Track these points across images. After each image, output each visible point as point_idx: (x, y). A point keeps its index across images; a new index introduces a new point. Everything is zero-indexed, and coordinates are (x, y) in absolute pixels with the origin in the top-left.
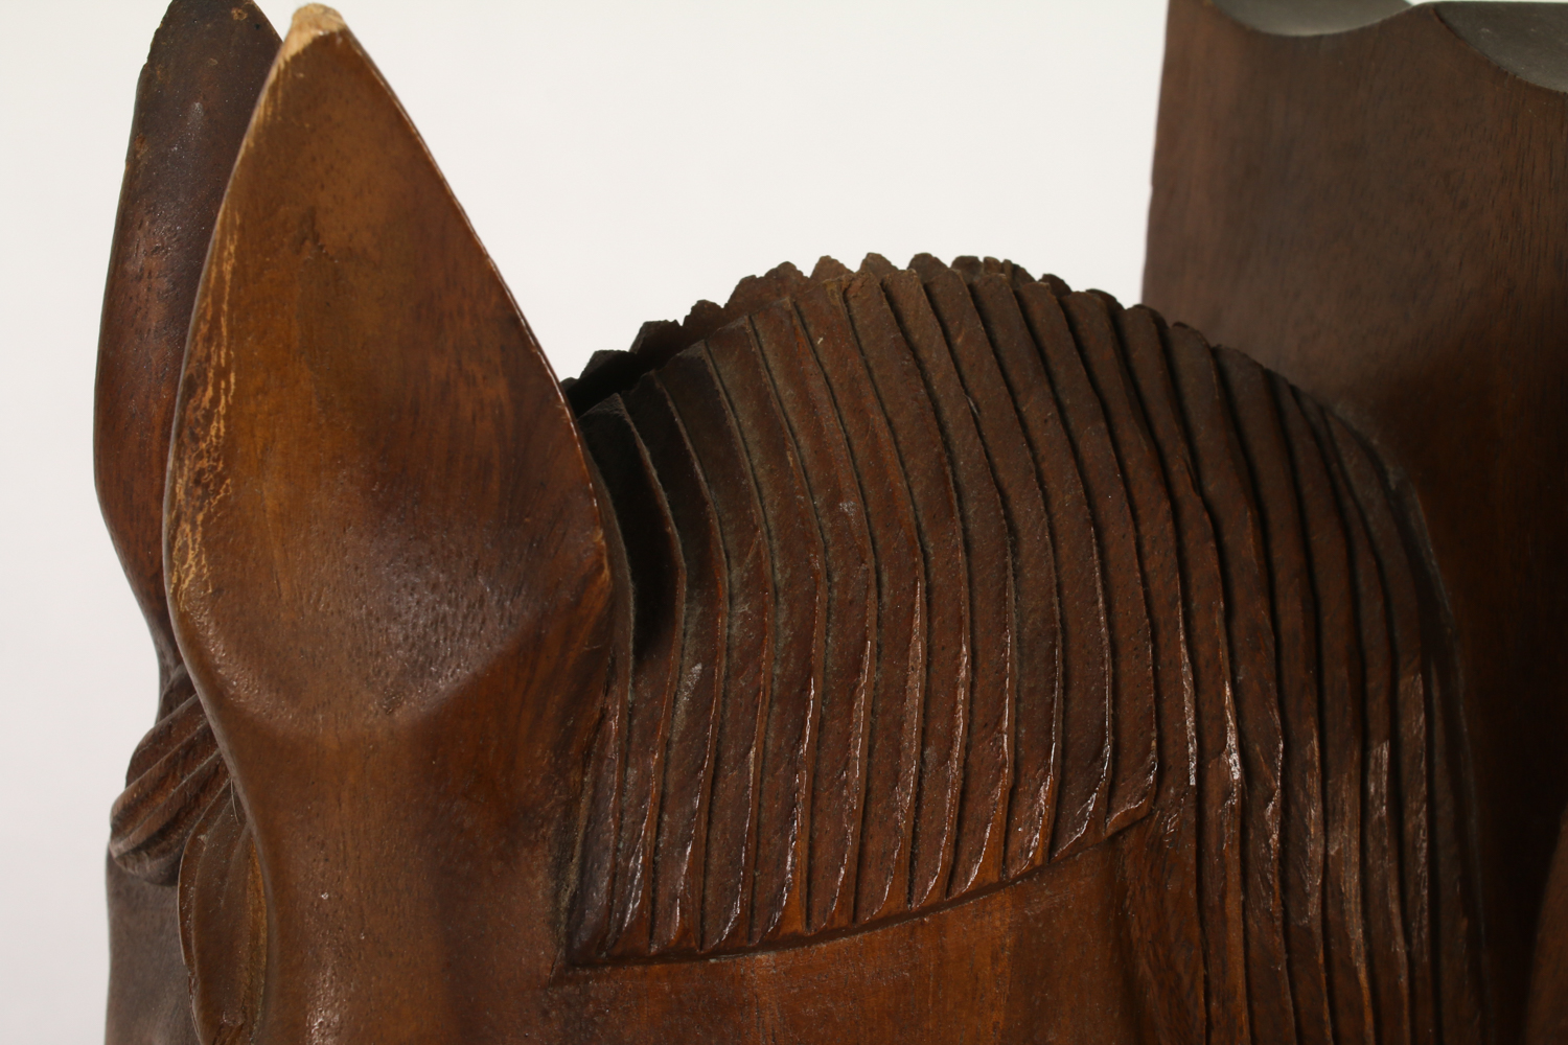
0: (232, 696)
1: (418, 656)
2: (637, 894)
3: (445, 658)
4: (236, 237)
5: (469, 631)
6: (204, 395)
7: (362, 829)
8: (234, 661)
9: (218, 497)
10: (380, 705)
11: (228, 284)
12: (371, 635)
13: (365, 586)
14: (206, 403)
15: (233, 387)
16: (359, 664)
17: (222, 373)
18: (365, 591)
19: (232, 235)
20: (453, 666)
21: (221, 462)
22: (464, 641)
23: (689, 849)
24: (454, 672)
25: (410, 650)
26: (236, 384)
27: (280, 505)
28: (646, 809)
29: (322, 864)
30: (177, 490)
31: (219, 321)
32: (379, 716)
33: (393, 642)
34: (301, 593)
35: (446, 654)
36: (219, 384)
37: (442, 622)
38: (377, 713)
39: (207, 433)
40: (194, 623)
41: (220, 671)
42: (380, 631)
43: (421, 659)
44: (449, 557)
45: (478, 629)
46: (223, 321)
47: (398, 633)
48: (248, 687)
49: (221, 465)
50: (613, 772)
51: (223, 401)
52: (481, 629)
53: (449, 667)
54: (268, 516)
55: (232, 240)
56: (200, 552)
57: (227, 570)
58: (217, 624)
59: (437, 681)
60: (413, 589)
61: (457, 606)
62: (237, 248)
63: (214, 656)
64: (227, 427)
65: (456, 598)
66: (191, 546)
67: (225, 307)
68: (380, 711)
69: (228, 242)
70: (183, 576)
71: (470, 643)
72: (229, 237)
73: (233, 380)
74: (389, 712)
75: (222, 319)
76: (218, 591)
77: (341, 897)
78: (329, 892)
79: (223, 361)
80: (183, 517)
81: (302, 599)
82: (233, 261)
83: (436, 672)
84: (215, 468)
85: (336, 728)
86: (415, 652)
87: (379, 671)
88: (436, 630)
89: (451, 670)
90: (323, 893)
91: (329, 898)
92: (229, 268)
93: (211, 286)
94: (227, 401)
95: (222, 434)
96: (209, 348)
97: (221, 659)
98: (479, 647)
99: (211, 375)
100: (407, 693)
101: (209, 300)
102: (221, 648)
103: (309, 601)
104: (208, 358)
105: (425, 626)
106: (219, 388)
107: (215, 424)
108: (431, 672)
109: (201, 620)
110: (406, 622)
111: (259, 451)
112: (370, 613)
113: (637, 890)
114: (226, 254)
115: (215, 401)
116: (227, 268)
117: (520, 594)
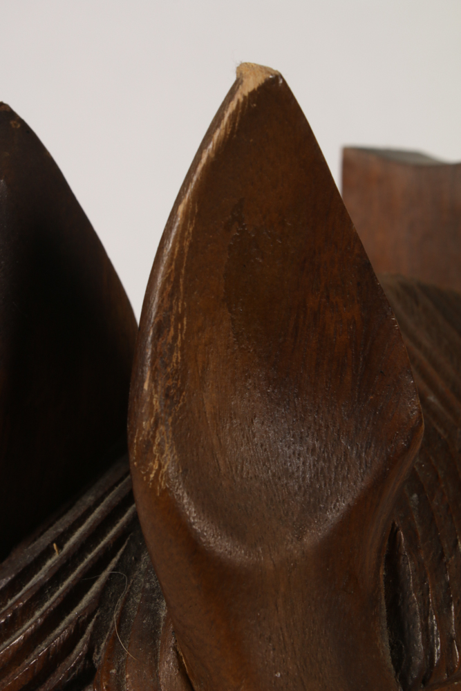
0: (205, 543)
1: (310, 498)
2: (437, 641)
3: (327, 497)
4: (194, 221)
5: (340, 477)
6: (168, 335)
7: (292, 623)
8: (202, 518)
9: (179, 405)
10: (293, 535)
11: (186, 255)
12: (277, 489)
13: (268, 457)
14: (170, 340)
15: (185, 327)
16: (274, 510)
17: (179, 318)
18: (269, 461)
19: (192, 220)
20: (334, 501)
21: (179, 380)
22: (338, 484)
23: (453, 607)
24: (335, 505)
25: (304, 495)
26: (187, 325)
27: (214, 407)
28: (428, 585)
29: (272, 652)
30: (154, 403)
31: (179, 282)
32: (294, 543)
33: (292, 492)
34: (231, 467)
35: (328, 494)
36: (178, 326)
37: (321, 473)
38: (292, 541)
39: (171, 361)
40: (173, 496)
41: (194, 527)
42: (282, 486)
43: (312, 500)
44: (319, 429)
45: (346, 474)
46: (181, 281)
47: (294, 486)
48: (214, 535)
49: (180, 383)
50: (408, 564)
51: (180, 338)
52: (348, 473)
53: (332, 503)
54: (207, 416)
55: (191, 223)
56: (172, 445)
57: (188, 455)
58: (188, 494)
59: (326, 513)
60: (299, 455)
61: (330, 461)
62: (195, 229)
63: (189, 518)
64: (182, 356)
65: (328, 456)
66: (166, 441)
67: (183, 271)
68: (294, 539)
69: (188, 225)
70: (163, 463)
71: (342, 484)
72: (189, 222)
73: (185, 323)
74: (300, 539)
75: (181, 280)
76: (185, 470)
77: (288, 673)
78: (280, 672)
79: (180, 309)
80: (160, 422)
81: (232, 470)
82: (190, 238)
83: (324, 507)
84: (176, 384)
85: (271, 555)
86: (307, 496)
87: (287, 512)
88: (318, 480)
89: (333, 504)
90: (276, 673)
91: (281, 675)
92: (188, 244)
93: (175, 257)
94: (182, 338)
95: (179, 361)
96: (171, 301)
97: (194, 518)
98: (349, 486)
99: (173, 320)
100: (308, 524)
101: (173, 267)
102: (193, 510)
103: (236, 471)
104: (171, 308)
105: (310, 478)
106: (178, 329)
107: (175, 354)
108: (320, 508)
109: (178, 493)
110: (298, 477)
111: (200, 372)
112: (274, 475)
113: (437, 638)
114: (186, 234)
115: (175, 338)
116: (186, 244)
117: (370, 446)
